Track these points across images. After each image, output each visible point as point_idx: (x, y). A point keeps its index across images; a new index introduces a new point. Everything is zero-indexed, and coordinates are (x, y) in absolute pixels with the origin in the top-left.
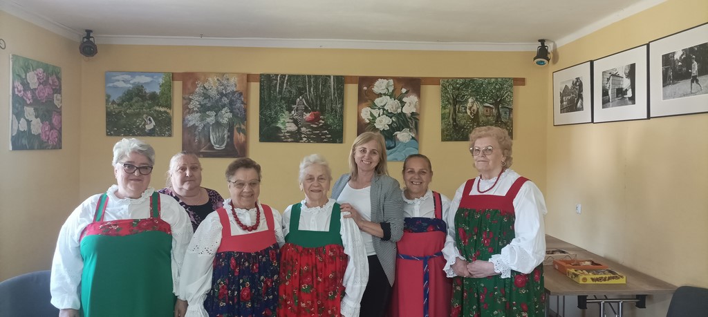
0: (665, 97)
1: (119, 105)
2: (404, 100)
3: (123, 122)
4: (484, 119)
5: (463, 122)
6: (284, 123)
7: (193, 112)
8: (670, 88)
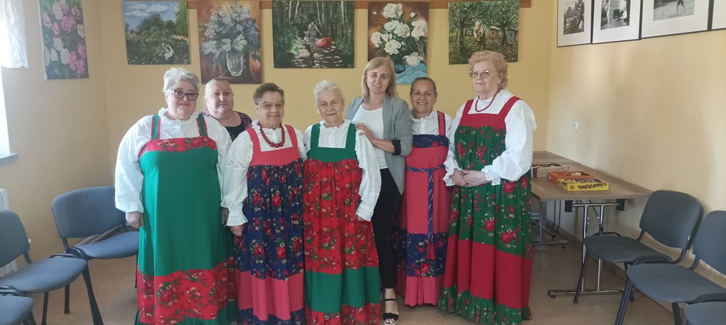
0: (655, 19)
1: (138, 34)
2: (413, 24)
3: (143, 50)
4: (490, 41)
5: (470, 45)
6: (297, 49)
7: (210, 39)
8: (660, 9)
